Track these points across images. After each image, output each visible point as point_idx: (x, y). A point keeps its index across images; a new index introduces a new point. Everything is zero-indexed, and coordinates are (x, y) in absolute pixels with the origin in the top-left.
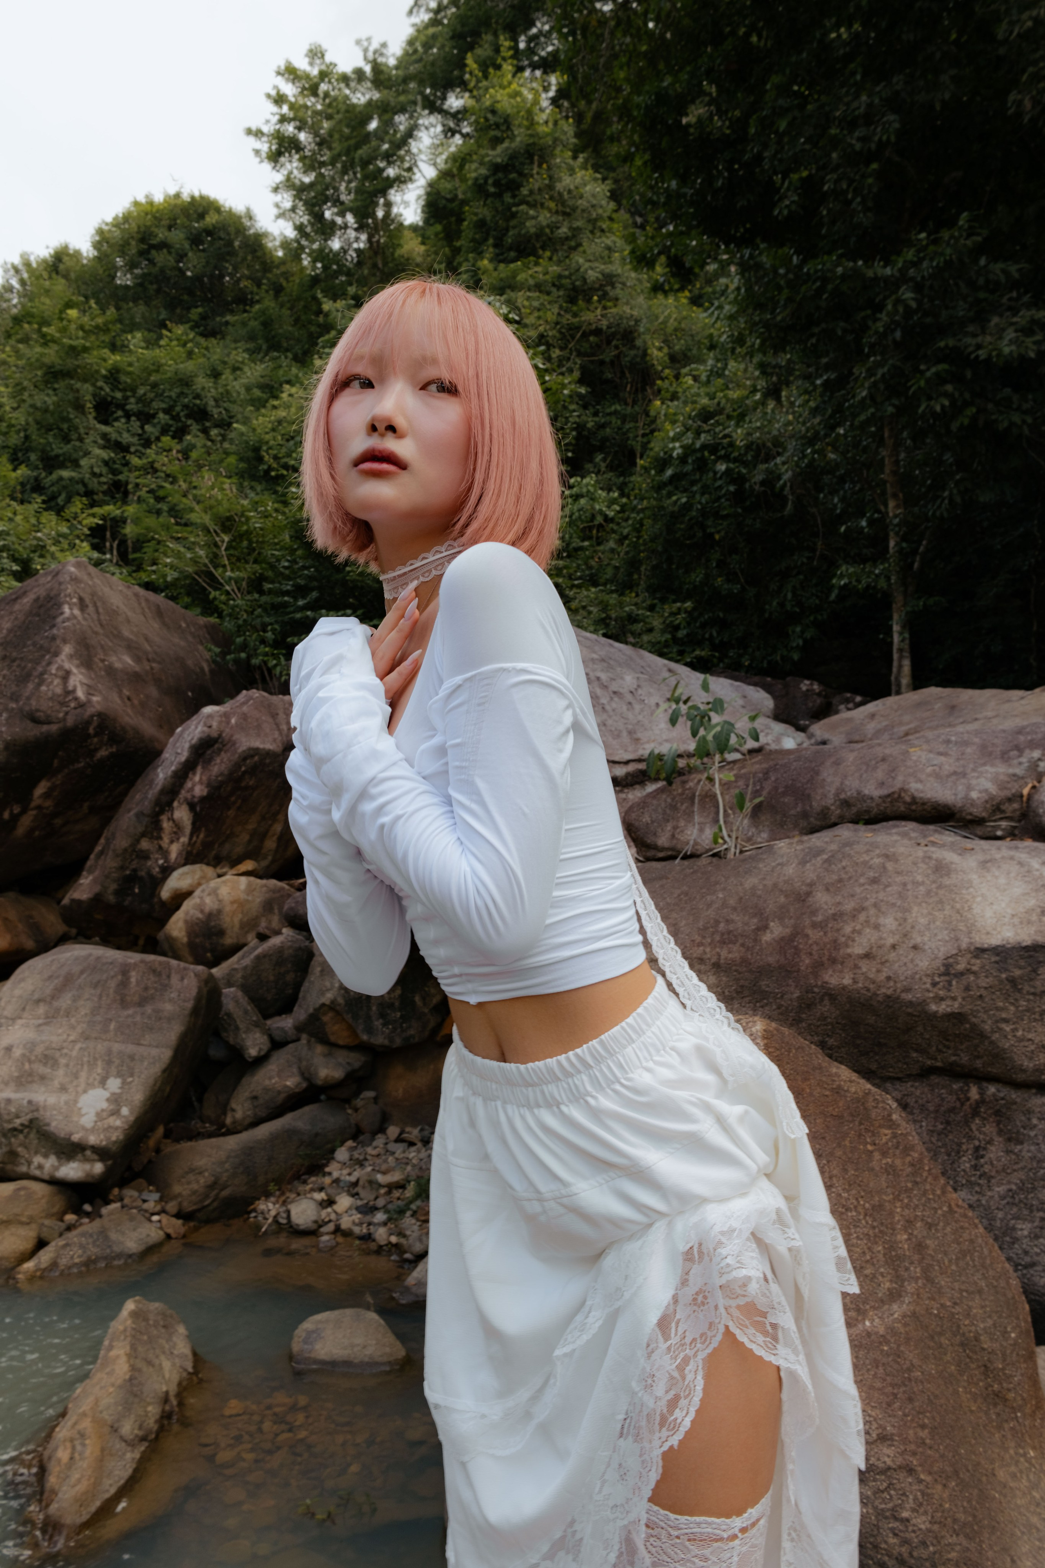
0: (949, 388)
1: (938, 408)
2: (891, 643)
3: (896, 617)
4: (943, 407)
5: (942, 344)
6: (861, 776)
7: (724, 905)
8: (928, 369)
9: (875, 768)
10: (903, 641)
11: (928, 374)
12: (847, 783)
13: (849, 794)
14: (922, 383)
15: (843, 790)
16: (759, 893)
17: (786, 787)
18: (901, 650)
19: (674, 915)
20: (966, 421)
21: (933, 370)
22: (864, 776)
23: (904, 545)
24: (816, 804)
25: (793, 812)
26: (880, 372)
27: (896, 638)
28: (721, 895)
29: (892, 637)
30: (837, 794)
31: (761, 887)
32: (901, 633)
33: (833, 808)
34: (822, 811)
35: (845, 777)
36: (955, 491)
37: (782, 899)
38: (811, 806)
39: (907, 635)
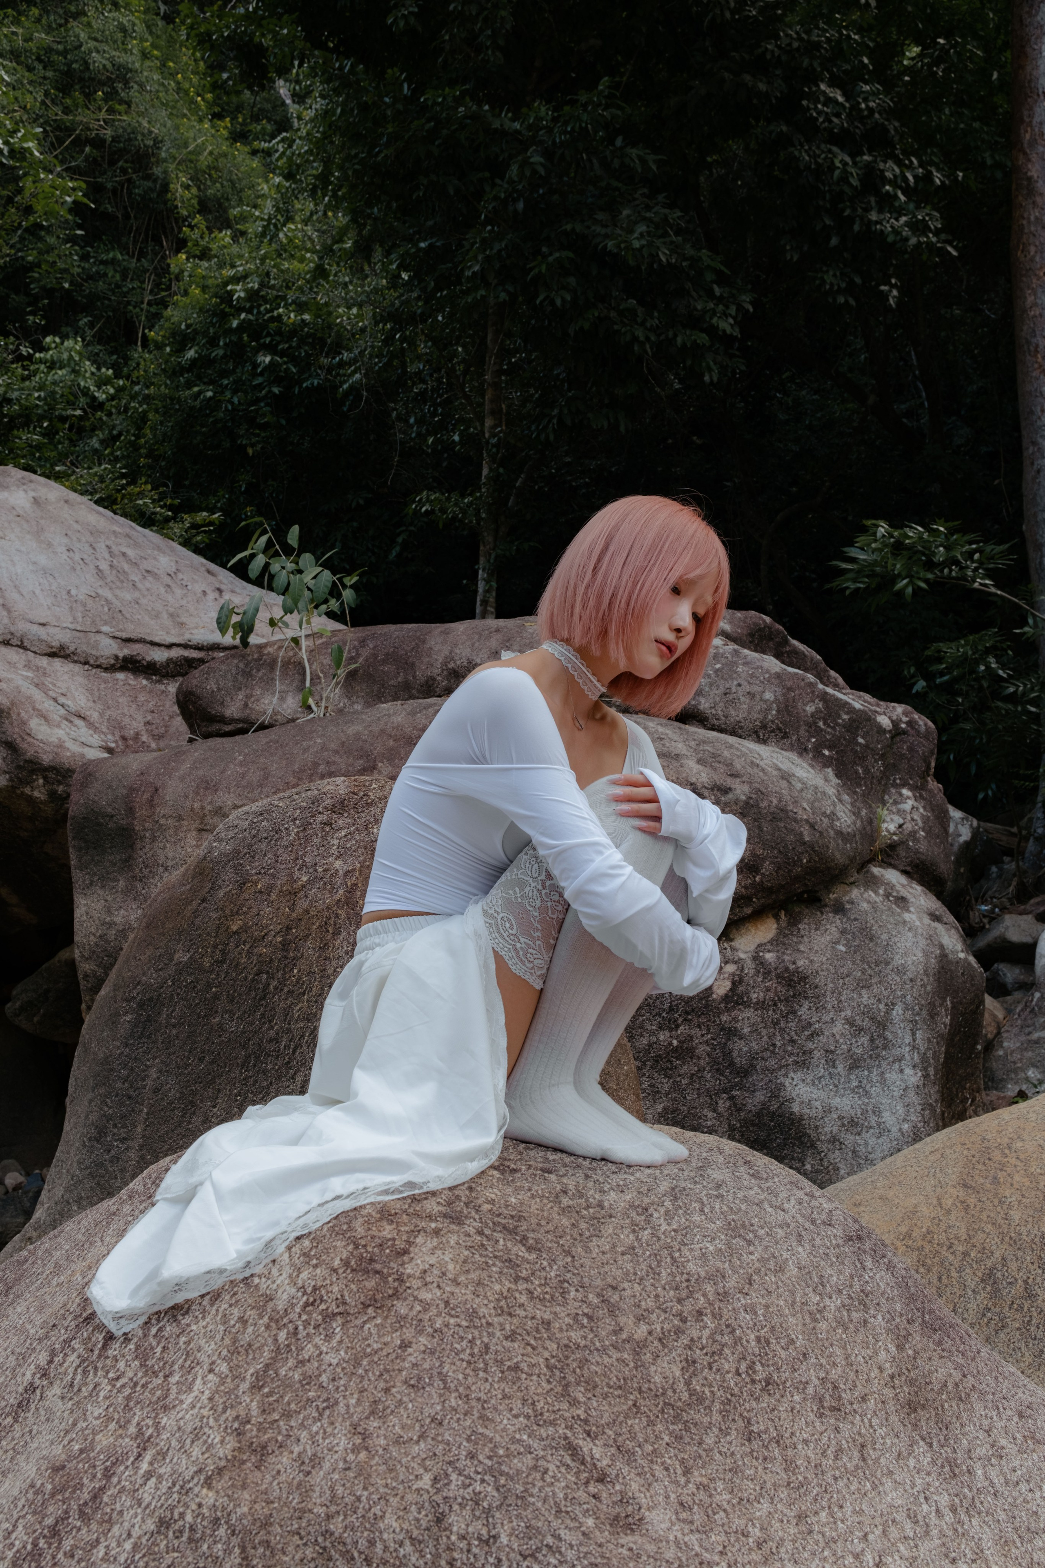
0: (572, 281)
1: (558, 302)
2: (476, 592)
3: (482, 560)
4: (563, 300)
5: (569, 227)
6: (473, 645)
7: (324, 748)
8: (551, 254)
9: (489, 637)
10: (487, 591)
11: (551, 259)
12: (457, 651)
13: (458, 663)
14: (544, 268)
15: (452, 659)
16: (364, 738)
17: (387, 654)
18: (485, 602)
19: (263, 760)
20: (587, 326)
21: (557, 255)
22: (477, 644)
23: (501, 470)
24: (421, 674)
25: (392, 682)
26: (497, 247)
27: (481, 586)
28: (319, 741)
29: (477, 585)
30: (445, 664)
31: (366, 732)
32: (487, 581)
33: (439, 678)
34: (427, 682)
35: (456, 645)
36: (566, 411)
37: (391, 743)
38: (414, 677)
39: (494, 584)
